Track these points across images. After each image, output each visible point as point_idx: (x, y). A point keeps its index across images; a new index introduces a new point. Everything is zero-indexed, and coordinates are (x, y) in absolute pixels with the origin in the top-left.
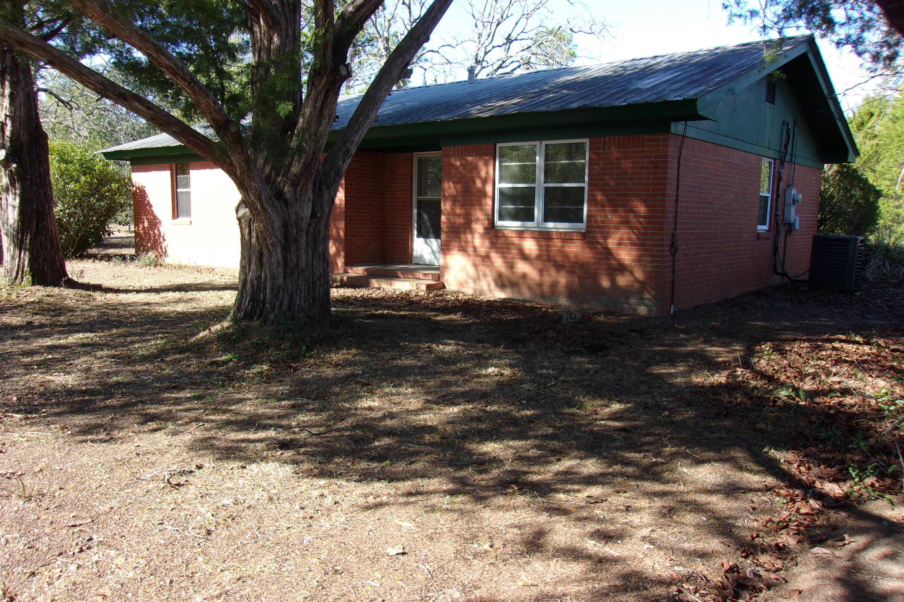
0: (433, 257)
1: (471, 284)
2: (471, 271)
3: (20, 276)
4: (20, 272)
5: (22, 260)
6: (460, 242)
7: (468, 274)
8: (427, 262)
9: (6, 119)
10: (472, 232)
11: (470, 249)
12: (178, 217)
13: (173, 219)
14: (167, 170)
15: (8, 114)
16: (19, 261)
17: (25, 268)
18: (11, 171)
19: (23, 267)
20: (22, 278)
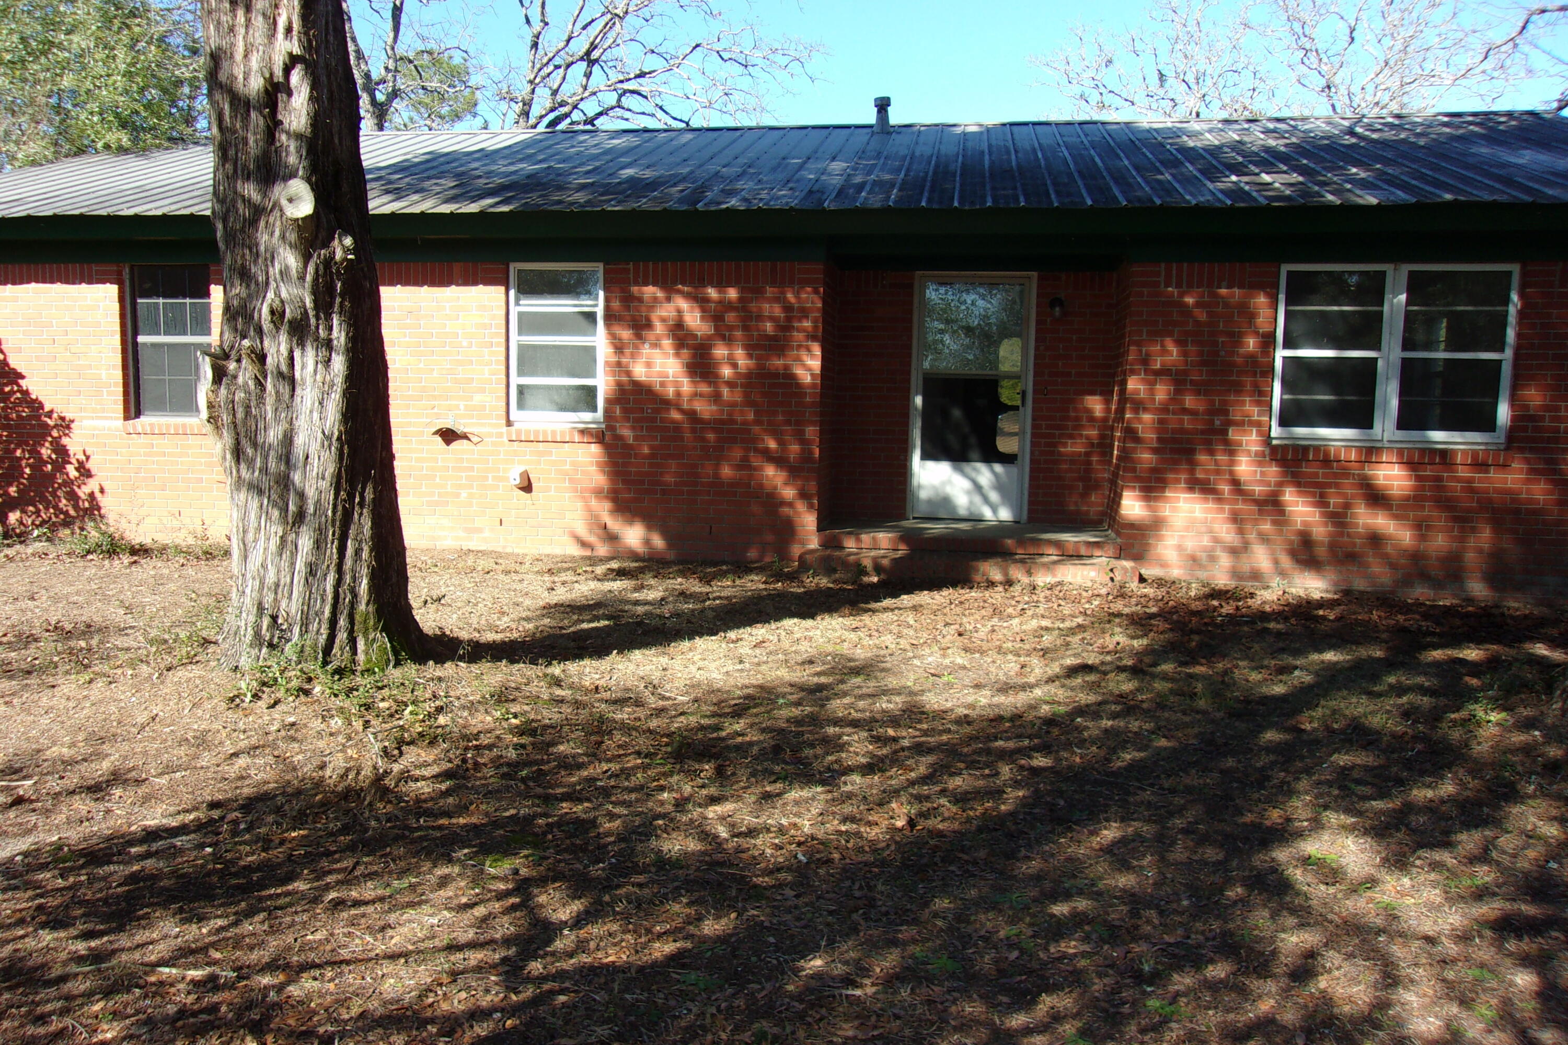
0: (977, 499)
1: (1225, 561)
2: (1227, 533)
3: (342, 636)
4: (342, 622)
5: (348, 579)
6: (1192, 471)
7: (1216, 540)
8: (962, 512)
9: (287, 70)
10: (1231, 450)
11: (1226, 488)
12: (138, 414)
13: (127, 418)
14: (103, 281)
15: (297, 50)
16: (339, 583)
17: (362, 607)
18: (329, 262)
19: (353, 605)
20: (352, 641)
